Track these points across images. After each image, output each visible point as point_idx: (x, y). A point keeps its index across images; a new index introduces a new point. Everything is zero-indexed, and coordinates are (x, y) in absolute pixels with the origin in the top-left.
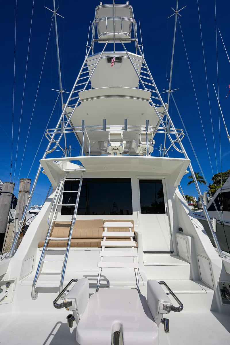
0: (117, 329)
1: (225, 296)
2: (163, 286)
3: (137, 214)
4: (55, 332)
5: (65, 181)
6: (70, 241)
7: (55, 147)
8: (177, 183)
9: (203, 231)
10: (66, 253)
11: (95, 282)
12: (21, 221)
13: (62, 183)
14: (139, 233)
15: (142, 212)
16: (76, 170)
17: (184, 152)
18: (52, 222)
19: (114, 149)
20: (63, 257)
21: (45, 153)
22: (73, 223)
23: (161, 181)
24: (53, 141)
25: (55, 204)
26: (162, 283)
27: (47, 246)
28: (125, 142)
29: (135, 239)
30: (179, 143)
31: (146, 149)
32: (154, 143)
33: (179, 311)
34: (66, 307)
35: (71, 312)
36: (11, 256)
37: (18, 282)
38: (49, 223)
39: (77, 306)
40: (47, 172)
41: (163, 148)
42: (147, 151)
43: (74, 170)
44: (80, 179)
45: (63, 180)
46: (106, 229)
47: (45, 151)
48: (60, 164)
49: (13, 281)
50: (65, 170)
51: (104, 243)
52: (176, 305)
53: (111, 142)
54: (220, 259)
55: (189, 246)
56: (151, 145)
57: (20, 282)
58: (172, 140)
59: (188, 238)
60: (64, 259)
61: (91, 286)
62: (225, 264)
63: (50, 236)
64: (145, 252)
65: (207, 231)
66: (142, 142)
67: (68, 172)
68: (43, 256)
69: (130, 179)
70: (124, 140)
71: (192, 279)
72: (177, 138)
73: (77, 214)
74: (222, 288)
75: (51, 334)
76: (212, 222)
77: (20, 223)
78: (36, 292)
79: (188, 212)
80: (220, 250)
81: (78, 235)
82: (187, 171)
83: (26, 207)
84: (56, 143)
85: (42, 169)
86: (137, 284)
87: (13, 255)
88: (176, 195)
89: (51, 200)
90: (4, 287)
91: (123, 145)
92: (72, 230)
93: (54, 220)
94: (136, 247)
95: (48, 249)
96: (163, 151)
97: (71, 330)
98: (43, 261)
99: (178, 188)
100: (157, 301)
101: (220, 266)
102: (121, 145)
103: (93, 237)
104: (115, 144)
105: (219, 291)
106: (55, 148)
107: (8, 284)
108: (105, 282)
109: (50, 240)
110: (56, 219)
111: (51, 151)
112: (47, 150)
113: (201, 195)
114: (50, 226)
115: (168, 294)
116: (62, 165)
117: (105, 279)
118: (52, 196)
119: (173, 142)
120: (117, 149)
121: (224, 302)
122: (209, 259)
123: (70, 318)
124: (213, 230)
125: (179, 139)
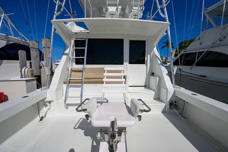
0: (113, 120)
1: (171, 106)
2: (140, 101)
3: (126, 64)
4: (80, 122)
5: (75, 40)
6: (83, 80)
7: (62, 9)
8: (156, 43)
9: (167, 74)
10: (82, 87)
11: (101, 101)
12: (48, 68)
13: (73, 42)
14: (127, 76)
15: (130, 63)
16: (82, 31)
17: (166, 17)
18: (70, 69)
19: (111, 14)
20: (80, 89)
21: (55, 15)
22: (84, 69)
23: (145, 41)
24: (59, 3)
25: (70, 57)
26: (139, 100)
27: (69, 83)
28: (120, 7)
29: (124, 77)
30: (164, 9)
31: (137, 15)
32: (143, 9)
33: (148, 112)
34: (84, 111)
35: (87, 114)
36: (47, 88)
37: (56, 101)
38: (68, 69)
39: (90, 111)
40: (59, 32)
41: (150, 15)
42: (137, 16)
43: (80, 31)
44: (86, 39)
45: (73, 40)
46: (106, 71)
47: (54, 14)
48: (69, 26)
49: (53, 101)
50: (73, 32)
51: (105, 80)
52: (147, 109)
53: (108, 7)
54: (174, 89)
55: (157, 82)
56: (141, 10)
57: (57, 101)
58: (159, 5)
59: (157, 78)
60: (81, 90)
61: (98, 102)
62: (176, 91)
63: (70, 77)
64: (130, 86)
65: (170, 74)
66: (134, 8)
67: (76, 33)
68: (67, 88)
69: (123, 40)
70: (119, 5)
71: (155, 99)
72: (163, 3)
73: (86, 64)
74: (171, 103)
75: (78, 123)
76: (174, 69)
77: (48, 69)
78: (67, 106)
79: (160, 63)
80: (175, 85)
81: (88, 77)
82: (165, 33)
83: (49, 59)
84: (62, 6)
85: (55, 30)
86: (125, 101)
87: (48, 88)
88: (154, 52)
89: (66, 54)
90: (48, 104)
91: (119, 11)
92: (84, 73)
93: (71, 67)
94: (125, 83)
95: (70, 84)
96: (149, 17)
97: (89, 121)
98: (68, 91)
99: (156, 47)
100: (136, 108)
101: (173, 92)
102: (117, 9)
103: (98, 78)
104: (112, 9)
105: (169, 104)
106: (62, 11)
107: (50, 102)
108: (106, 101)
109: (70, 79)
110: (72, 67)
111: (59, 13)
112: (55, 12)
113: (171, 51)
114: (69, 71)
115: (142, 105)
116: (71, 27)
117: (106, 99)
118: (67, 51)
119: (159, 7)
120: (113, 14)
121: (170, 109)
122: (167, 89)
123: (87, 116)
124: (173, 73)
125: (165, 4)
